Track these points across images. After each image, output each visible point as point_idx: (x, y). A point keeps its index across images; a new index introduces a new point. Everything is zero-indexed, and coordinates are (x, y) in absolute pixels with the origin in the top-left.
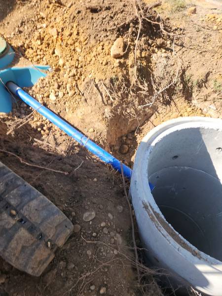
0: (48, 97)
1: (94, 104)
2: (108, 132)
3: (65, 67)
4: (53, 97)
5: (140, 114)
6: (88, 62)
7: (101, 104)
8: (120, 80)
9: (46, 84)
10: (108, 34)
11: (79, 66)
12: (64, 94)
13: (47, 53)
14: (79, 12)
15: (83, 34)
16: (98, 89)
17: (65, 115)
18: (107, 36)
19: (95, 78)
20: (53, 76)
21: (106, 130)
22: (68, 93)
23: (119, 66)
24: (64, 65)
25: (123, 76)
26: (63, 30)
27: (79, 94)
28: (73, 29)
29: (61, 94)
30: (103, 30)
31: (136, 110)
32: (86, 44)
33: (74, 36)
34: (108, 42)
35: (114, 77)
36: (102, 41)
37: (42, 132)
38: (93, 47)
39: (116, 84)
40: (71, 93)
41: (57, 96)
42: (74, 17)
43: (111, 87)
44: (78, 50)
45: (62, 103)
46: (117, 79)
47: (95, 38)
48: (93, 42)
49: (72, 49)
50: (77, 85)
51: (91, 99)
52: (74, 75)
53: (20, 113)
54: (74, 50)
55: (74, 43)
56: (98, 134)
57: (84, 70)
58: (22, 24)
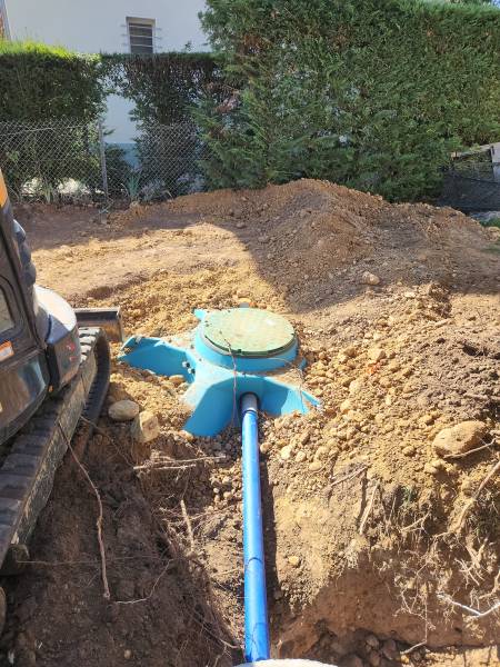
0: (281, 447)
1: (337, 513)
2: (323, 590)
3: (344, 416)
4: (285, 453)
5: (441, 615)
6: (383, 431)
7: (350, 522)
8: (420, 503)
9: (295, 426)
10: (463, 402)
11: (364, 429)
12: (306, 459)
13: (339, 379)
14: (442, 341)
15: (416, 380)
16: (364, 489)
17: (279, 496)
18: (458, 404)
19: (370, 467)
20: (314, 419)
21: (320, 584)
22: (312, 461)
23: (434, 475)
24: (346, 412)
25: (431, 499)
26: (393, 356)
27: (327, 476)
28: (409, 364)
29: (300, 455)
30: (457, 391)
31: (432, 597)
32: (407, 399)
33: (399, 375)
34: (449, 416)
35: (409, 488)
36: (441, 409)
37: (217, 497)
38: (417, 409)
39: (405, 504)
40: (316, 464)
41: (293, 455)
42: (428, 345)
43: (391, 503)
44: (388, 400)
45: (292, 471)
46: (414, 498)
47: (430, 396)
48: (421, 400)
49: (379, 394)
50: (336, 458)
51: (340, 499)
52: (344, 439)
53: (224, 446)
54: (381, 397)
55: (389, 386)
56: (300, 579)
57: (366, 440)
58: (345, 322)
